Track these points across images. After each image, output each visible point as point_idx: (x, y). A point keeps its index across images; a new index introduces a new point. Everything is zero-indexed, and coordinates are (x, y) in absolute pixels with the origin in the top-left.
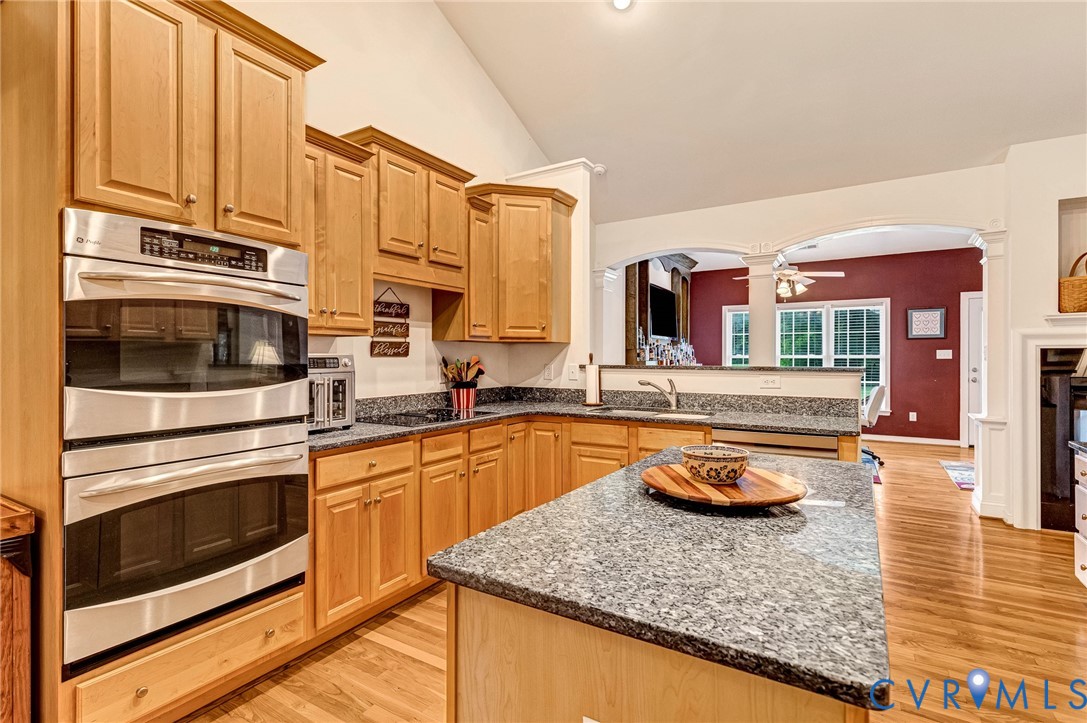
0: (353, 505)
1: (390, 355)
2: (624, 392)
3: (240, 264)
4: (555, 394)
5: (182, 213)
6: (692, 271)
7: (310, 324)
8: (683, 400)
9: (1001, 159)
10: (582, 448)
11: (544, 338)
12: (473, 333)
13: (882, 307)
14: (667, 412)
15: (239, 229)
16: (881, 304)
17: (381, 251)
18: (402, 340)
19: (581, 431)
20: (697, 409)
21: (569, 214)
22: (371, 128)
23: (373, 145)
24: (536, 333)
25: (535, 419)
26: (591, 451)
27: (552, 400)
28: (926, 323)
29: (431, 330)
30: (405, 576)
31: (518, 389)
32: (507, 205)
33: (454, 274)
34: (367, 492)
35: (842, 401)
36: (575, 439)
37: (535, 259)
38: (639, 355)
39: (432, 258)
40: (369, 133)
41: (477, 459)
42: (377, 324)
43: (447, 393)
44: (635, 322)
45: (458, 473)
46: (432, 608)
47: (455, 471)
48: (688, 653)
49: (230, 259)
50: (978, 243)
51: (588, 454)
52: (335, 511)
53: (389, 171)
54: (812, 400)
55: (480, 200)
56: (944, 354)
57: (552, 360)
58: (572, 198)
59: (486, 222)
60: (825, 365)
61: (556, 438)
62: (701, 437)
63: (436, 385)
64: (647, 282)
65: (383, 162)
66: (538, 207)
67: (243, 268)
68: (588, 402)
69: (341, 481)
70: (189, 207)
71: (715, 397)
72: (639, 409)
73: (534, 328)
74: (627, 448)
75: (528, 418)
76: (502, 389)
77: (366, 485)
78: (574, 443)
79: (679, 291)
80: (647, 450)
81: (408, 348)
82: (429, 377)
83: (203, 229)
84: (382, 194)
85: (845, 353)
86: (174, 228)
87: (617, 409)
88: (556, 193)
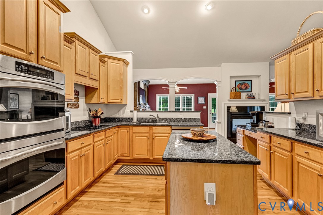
0: (77, 157)
1: (73, 108)
2: (144, 118)
3: (46, 77)
4: (123, 119)
5: (28, 58)
6: (149, 84)
7: (66, 98)
8: (160, 120)
9: (220, 66)
10: (136, 134)
11: (121, 103)
12: (101, 101)
13: (193, 96)
14: (157, 123)
15: (45, 64)
16: (193, 95)
17: (76, 74)
18: (77, 103)
19: (136, 129)
20: (164, 122)
21: (127, 67)
22: (74, 33)
23: (74, 38)
24: (119, 101)
25: (121, 127)
26: (139, 135)
27: (122, 121)
28: (201, 100)
29: (85, 100)
30: (90, 178)
31: (109, 118)
32: (110, 62)
33: (96, 82)
34: (81, 152)
35: (197, 118)
36: (134, 132)
37: (119, 79)
38: (138, 108)
39: (90, 77)
40: (73, 35)
41: (107, 140)
42: (75, 98)
43: (90, 120)
44: (137, 98)
45: (103, 144)
46: (97, 187)
47: (102, 144)
48: (229, 163)
49: (43, 75)
50: (216, 83)
51: (138, 136)
52: (72, 160)
53: (79, 47)
54: (190, 118)
55: (103, 59)
56: (205, 107)
57: (121, 109)
58: (128, 62)
59: (104, 67)
60: (180, 110)
61: (128, 132)
62: (169, 129)
63: (86, 118)
64: (139, 87)
65: (77, 45)
66: (120, 64)
67: (47, 78)
68: (134, 121)
69: (74, 149)
70: (31, 55)
71: (168, 118)
72: (148, 123)
73: (118, 100)
74: (149, 133)
75: (118, 126)
76: (104, 118)
77: (80, 150)
78: (133, 133)
79: (146, 89)
80: (155, 133)
81: (78, 105)
82: (84, 115)
83: (34, 64)
84: (76, 55)
85: (185, 107)
86: (25, 62)
87: (142, 123)
88: (125, 60)
